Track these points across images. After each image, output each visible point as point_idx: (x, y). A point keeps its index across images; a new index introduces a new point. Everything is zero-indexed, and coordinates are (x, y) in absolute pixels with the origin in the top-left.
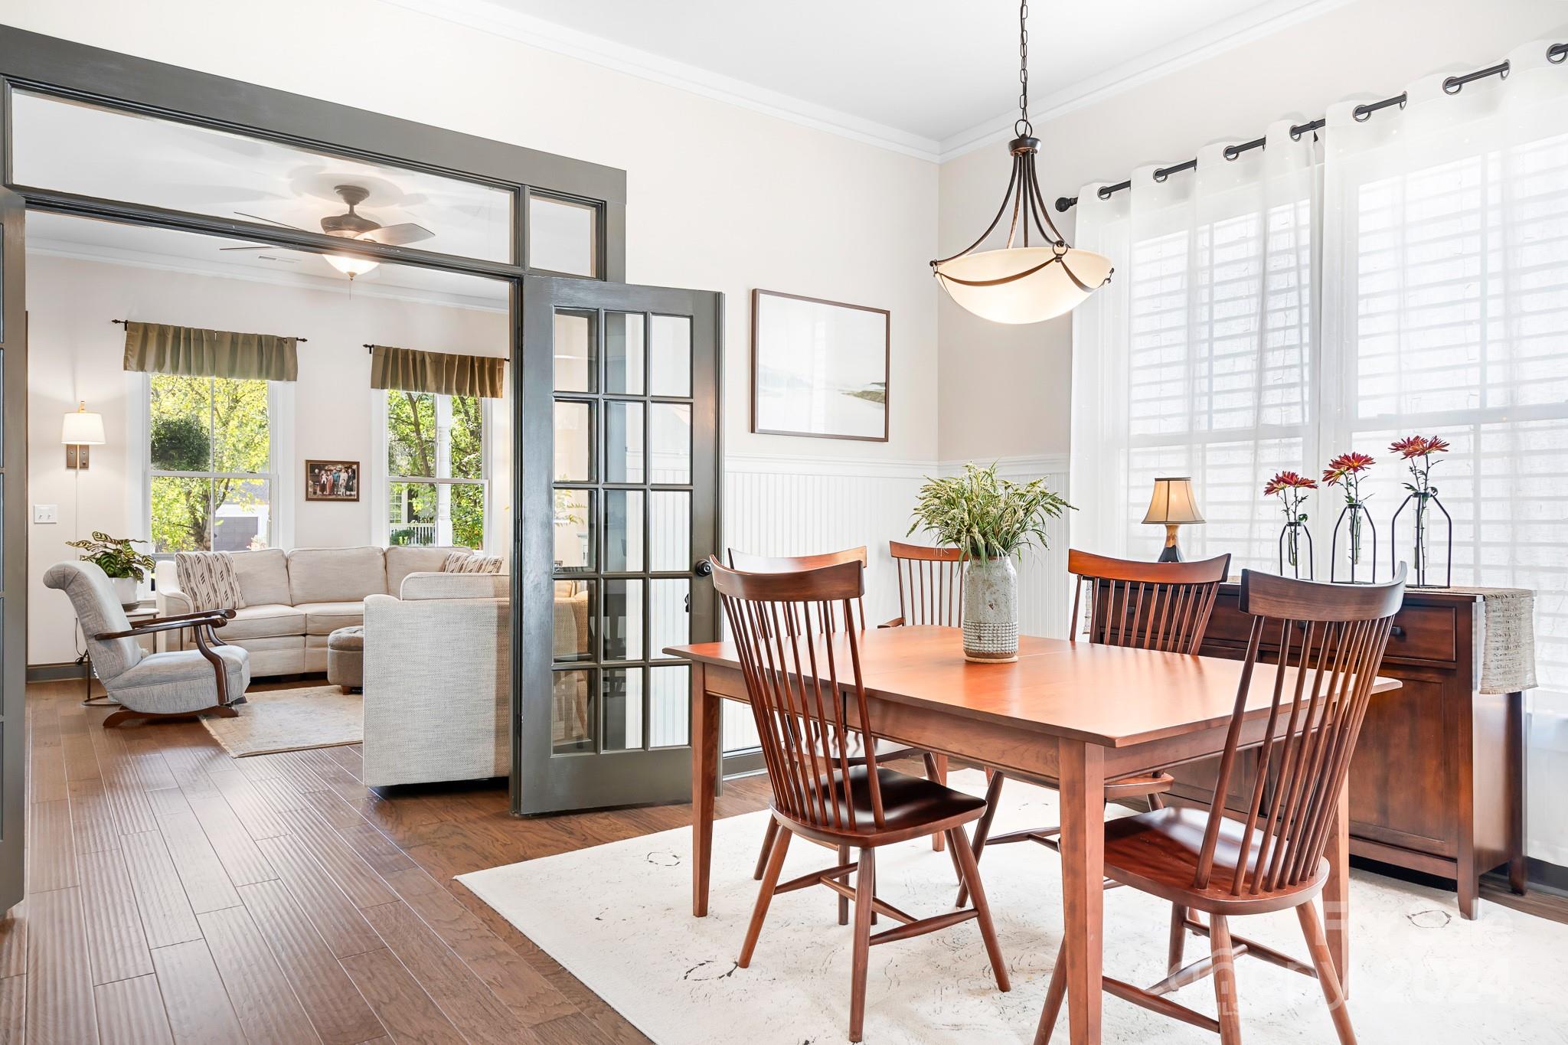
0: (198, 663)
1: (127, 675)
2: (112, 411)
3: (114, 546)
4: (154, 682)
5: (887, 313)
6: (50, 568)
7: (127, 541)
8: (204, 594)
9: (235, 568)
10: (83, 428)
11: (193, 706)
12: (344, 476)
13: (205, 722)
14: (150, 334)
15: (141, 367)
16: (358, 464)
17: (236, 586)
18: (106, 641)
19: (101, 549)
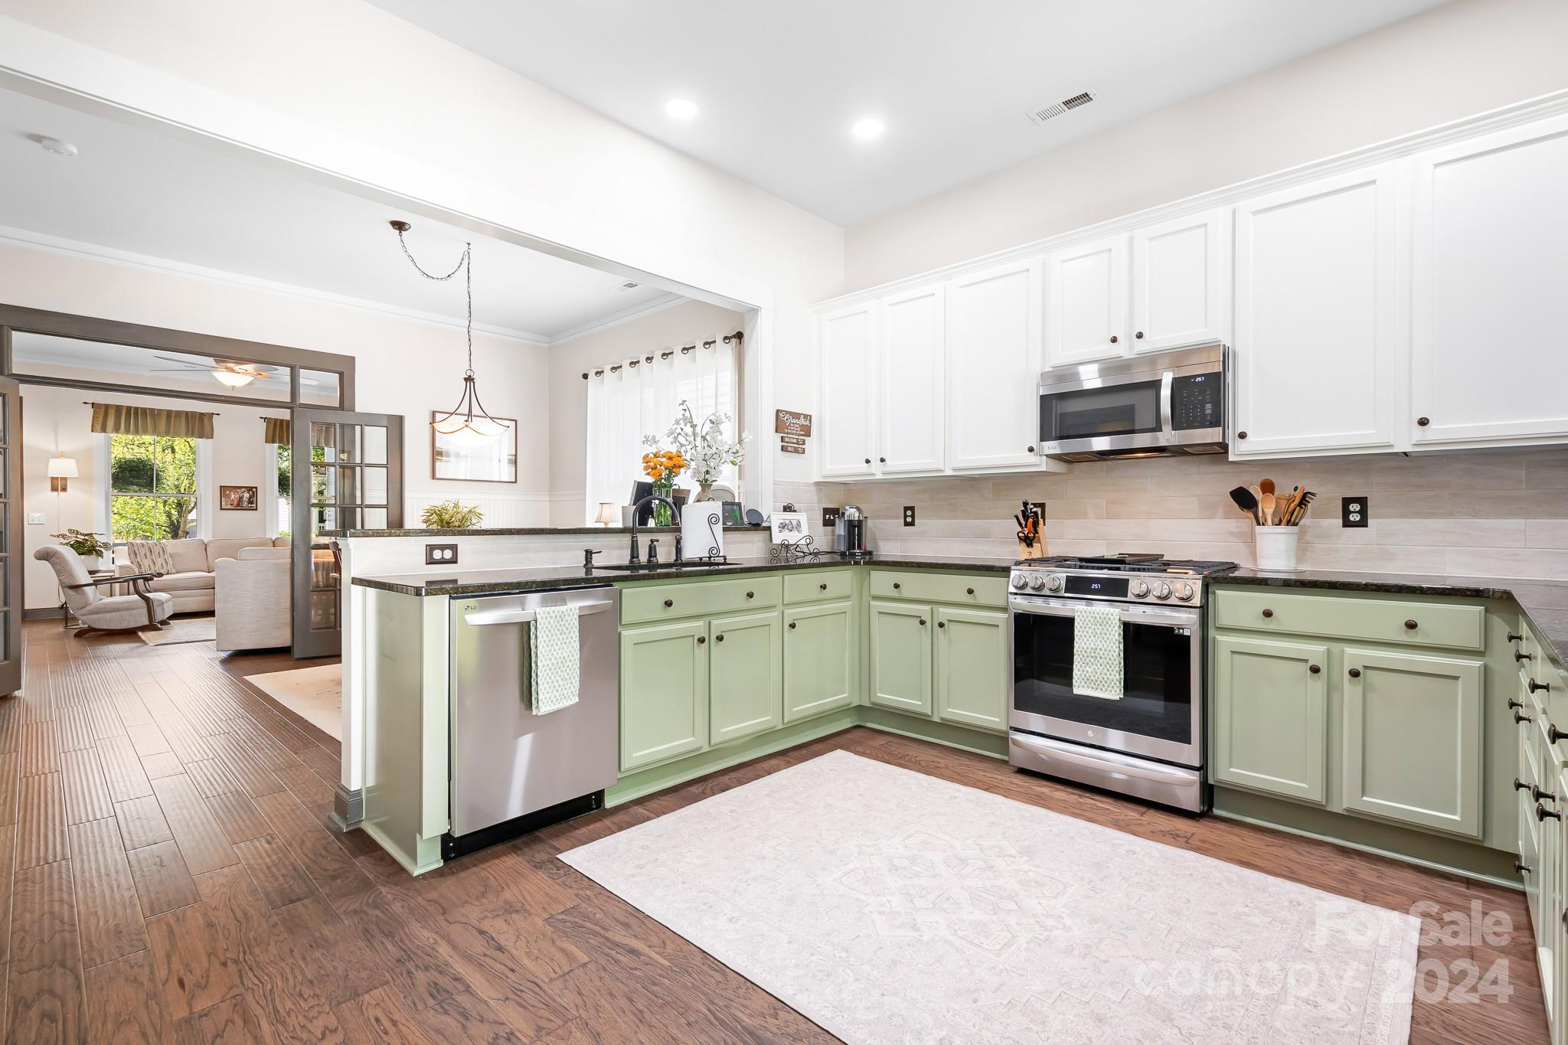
0: (136, 601)
1: (89, 608)
2: (83, 457)
3: (83, 537)
4: (107, 612)
5: (516, 421)
6: (37, 549)
7: (91, 534)
8: (147, 566)
9: (169, 550)
10: (60, 467)
11: (133, 625)
12: (247, 495)
13: (140, 634)
14: (110, 411)
15: (104, 430)
16: (256, 488)
17: (170, 561)
18: (76, 589)
19: (74, 539)
